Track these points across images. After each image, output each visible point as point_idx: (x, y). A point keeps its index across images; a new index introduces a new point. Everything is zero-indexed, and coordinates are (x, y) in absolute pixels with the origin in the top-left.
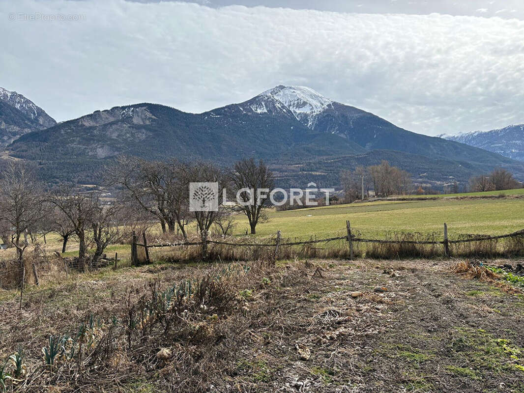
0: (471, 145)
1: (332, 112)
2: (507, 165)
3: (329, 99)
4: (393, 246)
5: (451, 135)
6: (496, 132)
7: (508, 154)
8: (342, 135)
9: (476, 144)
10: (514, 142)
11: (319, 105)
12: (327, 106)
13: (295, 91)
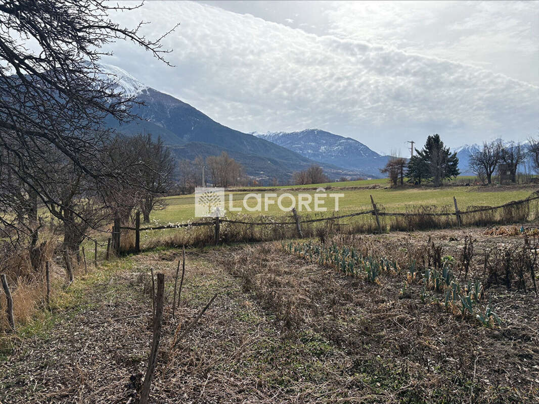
0: (277, 144)
1: (147, 98)
2: (305, 163)
3: (143, 84)
4: (414, 218)
5: (261, 134)
6: (296, 134)
7: (305, 154)
8: (158, 124)
9: (281, 144)
10: (310, 143)
11: (133, 89)
12: (142, 91)
13: (104, 69)
